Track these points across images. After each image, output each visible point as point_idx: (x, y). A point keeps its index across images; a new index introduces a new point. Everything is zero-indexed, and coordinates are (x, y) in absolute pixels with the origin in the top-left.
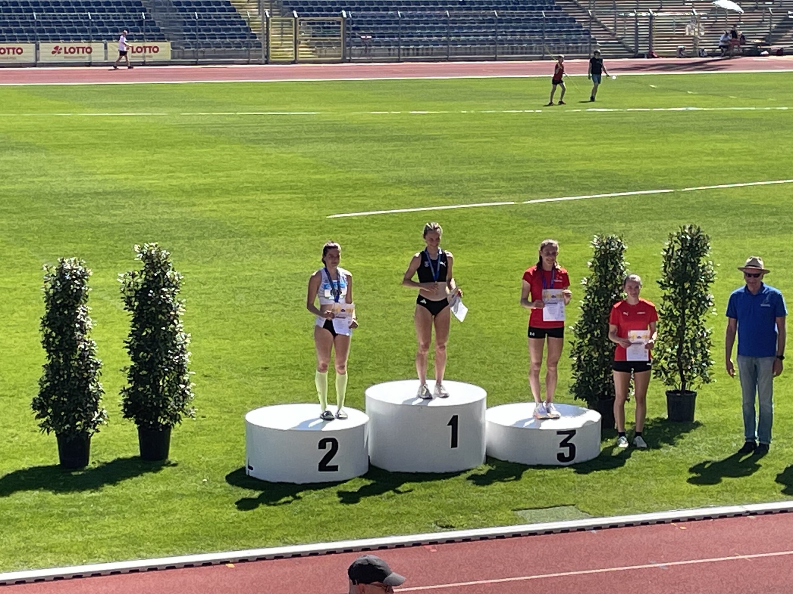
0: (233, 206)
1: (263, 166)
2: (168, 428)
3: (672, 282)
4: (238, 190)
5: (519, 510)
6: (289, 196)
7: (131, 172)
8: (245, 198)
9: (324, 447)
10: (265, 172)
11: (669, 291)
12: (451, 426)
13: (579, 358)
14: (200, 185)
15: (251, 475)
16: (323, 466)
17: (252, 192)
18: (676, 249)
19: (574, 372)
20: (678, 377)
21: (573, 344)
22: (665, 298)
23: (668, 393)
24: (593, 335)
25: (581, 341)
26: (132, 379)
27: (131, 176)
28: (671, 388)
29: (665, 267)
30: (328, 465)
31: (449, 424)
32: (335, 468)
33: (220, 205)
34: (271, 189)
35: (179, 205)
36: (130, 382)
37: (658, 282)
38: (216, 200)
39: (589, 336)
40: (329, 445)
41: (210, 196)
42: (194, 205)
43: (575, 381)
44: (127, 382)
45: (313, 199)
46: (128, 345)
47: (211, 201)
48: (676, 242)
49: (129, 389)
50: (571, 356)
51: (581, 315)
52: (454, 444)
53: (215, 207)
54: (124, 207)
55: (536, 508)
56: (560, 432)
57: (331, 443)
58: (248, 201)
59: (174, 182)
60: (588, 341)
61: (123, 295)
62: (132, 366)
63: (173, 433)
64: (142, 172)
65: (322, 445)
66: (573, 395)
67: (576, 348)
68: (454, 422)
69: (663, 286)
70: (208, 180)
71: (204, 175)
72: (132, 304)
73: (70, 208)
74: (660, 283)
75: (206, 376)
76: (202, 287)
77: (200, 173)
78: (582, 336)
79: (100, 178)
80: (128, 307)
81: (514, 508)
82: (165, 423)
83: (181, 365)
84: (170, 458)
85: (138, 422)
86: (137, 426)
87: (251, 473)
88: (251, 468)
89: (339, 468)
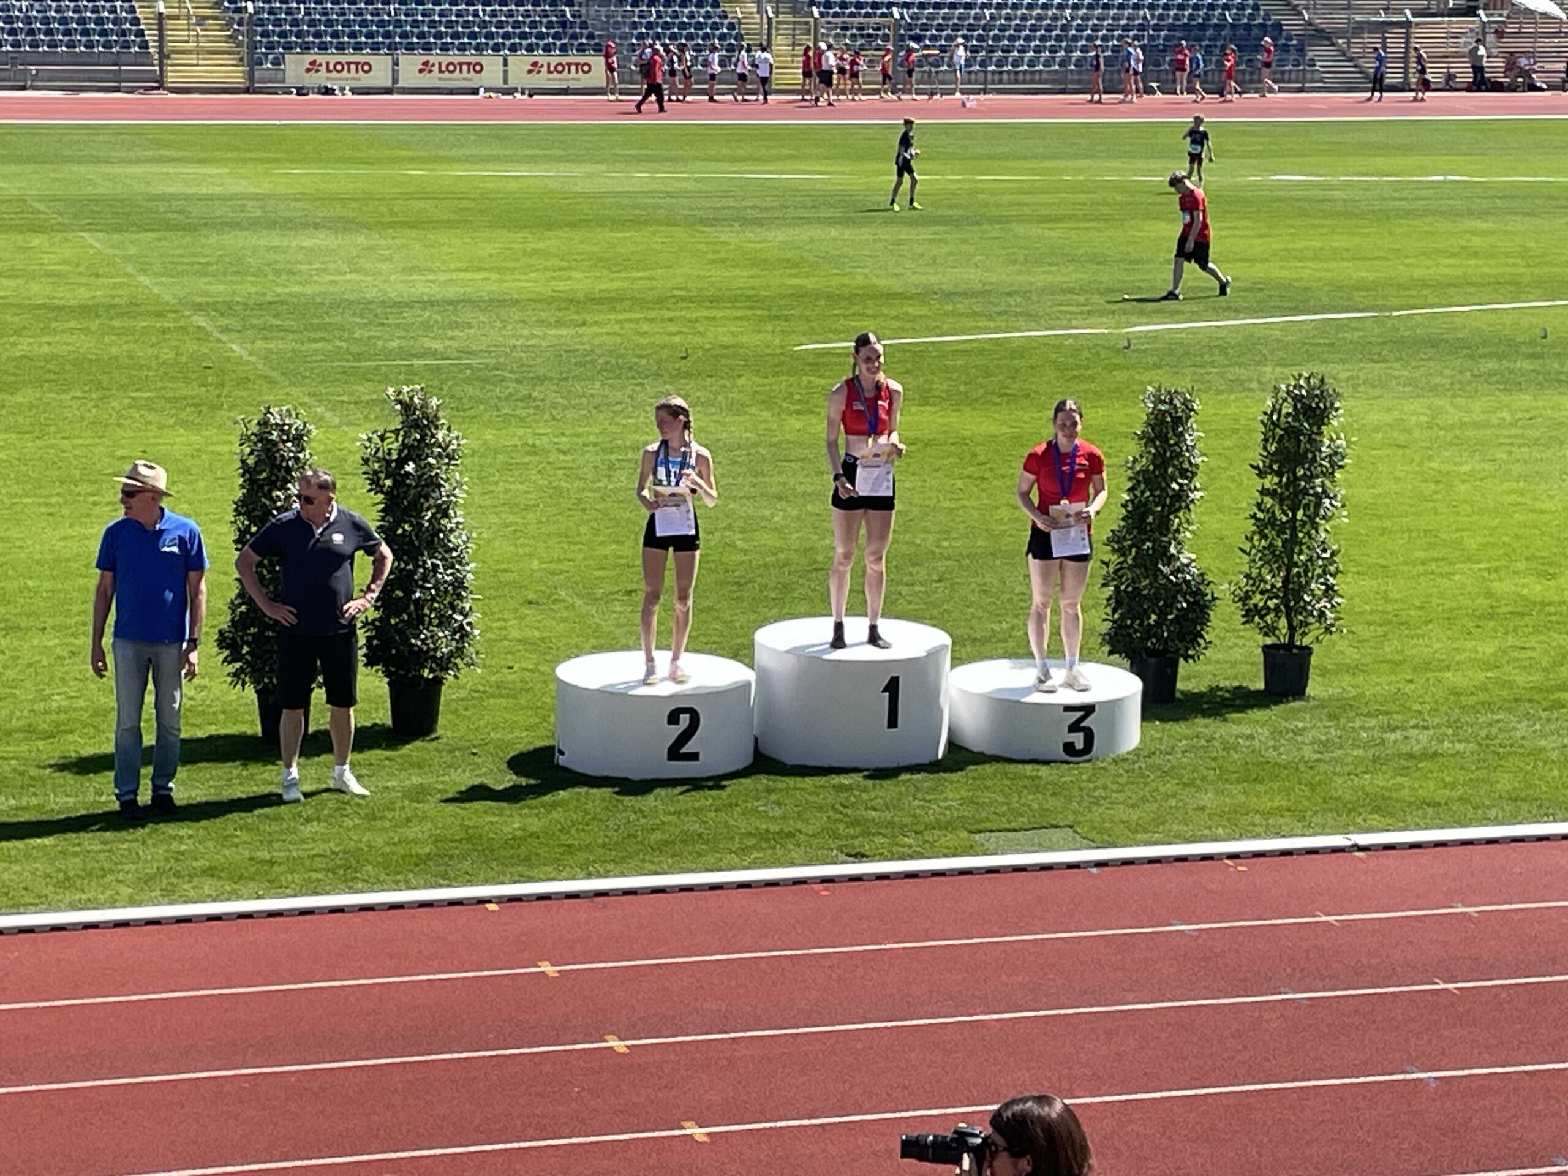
0: (645, 327)
1: (713, 262)
2: (438, 682)
3: (1275, 467)
4: (660, 302)
5: (980, 832)
6: (740, 313)
7: (493, 269)
8: (667, 314)
9: (677, 722)
10: (712, 273)
11: (1270, 482)
12: (887, 694)
13: (1117, 587)
14: (600, 291)
15: (561, 763)
16: (675, 752)
17: (683, 305)
18: (1284, 411)
19: (1109, 610)
20: (1283, 622)
21: (1107, 564)
22: (1263, 492)
23: (1266, 649)
24: (1139, 549)
25: (1122, 559)
27: (494, 276)
29: (1266, 440)
30: (683, 750)
31: (884, 691)
32: (694, 756)
33: (627, 325)
34: (715, 301)
35: (559, 323)
38: (620, 317)
39: (1134, 551)
40: (685, 719)
41: (613, 310)
42: (584, 324)
43: (1108, 625)
45: (777, 318)
47: (612, 317)
48: (1285, 400)
50: (1104, 585)
51: (1121, 516)
52: (893, 722)
53: (617, 328)
54: (470, 326)
55: (1008, 830)
56: (1068, 708)
57: (688, 716)
58: (671, 320)
59: (561, 286)
60: (1134, 559)
63: (447, 694)
64: (512, 270)
65: (673, 718)
66: (1107, 648)
67: (1111, 571)
68: (892, 687)
69: (1261, 474)
70: (618, 284)
71: (611, 276)
72: (382, 483)
73: (383, 324)
75: (530, 603)
76: (562, 457)
77: (606, 273)
78: (1122, 552)
79: (443, 277)
80: (374, 486)
81: (973, 828)
82: (431, 676)
83: (459, 584)
84: (440, 732)
85: (388, 674)
86: (387, 680)
87: (562, 760)
88: (562, 753)
89: (701, 756)
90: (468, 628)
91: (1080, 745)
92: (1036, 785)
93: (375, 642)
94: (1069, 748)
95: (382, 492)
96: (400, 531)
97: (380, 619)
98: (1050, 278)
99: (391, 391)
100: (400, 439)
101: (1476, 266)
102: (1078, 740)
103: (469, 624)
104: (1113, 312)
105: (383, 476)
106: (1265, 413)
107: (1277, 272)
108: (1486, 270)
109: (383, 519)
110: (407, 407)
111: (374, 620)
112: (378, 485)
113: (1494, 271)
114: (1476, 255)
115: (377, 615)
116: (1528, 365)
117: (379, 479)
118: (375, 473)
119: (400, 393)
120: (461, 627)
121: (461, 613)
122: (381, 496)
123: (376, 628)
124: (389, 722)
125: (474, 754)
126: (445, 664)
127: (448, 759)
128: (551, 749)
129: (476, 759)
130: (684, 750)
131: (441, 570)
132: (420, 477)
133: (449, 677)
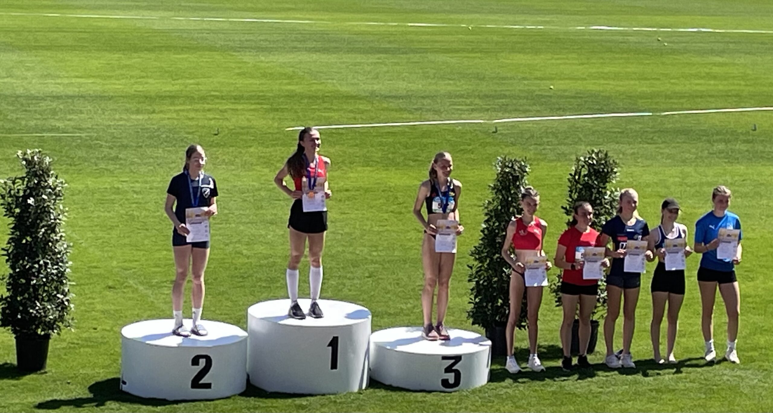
0: (192, 115)
1: (239, 74)
2: (47, 337)
4: (203, 99)
6: (253, 107)
7: (99, 76)
8: (207, 107)
9: (198, 364)
10: (237, 81)
12: (330, 348)
13: (477, 282)
15: (123, 390)
16: (196, 383)
17: (217, 101)
18: (582, 174)
19: (472, 297)
21: (471, 268)
24: (492, 259)
25: (480, 265)
26: (10, 287)
27: (98, 81)
29: (571, 191)
31: (329, 345)
32: (208, 386)
33: (181, 113)
34: (237, 99)
35: (138, 112)
36: (8, 290)
37: (562, 207)
38: (178, 108)
39: (488, 259)
40: (202, 362)
41: (173, 104)
42: (154, 112)
43: (472, 306)
44: (6, 290)
45: (277, 110)
46: (5, 253)
47: (172, 108)
48: (583, 166)
49: (8, 297)
50: (470, 281)
51: (480, 238)
52: (334, 365)
53: (174, 115)
54: (81, 112)
56: (445, 358)
57: (204, 360)
58: (209, 110)
59: (141, 88)
60: (488, 265)
62: (10, 274)
63: (52, 344)
64: (110, 77)
65: (195, 361)
66: (471, 320)
67: (474, 272)
68: (334, 343)
69: (568, 213)
70: (177, 87)
71: (173, 82)
72: (13, 211)
73: (26, 111)
74: (565, 209)
75: (110, 288)
76: (135, 196)
77: (170, 80)
78: (481, 260)
79: (66, 81)
80: (8, 213)
82: (43, 333)
83: (61, 275)
84: (47, 369)
85: (15, 332)
86: (14, 336)
87: (124, 388)
88: (124, 383)
89: (212, 386)
90: (66, 303)
91: (452, 381)
92: (422, 406)
93: (7, 311)
94: (445, 383)
95: (13, 216)
96: (24, 241)
97: (10, 297)
98: (449, 88)
99: (20, 152)
100: (25, 183)
101: (714, 85)
102: (451, 378)
103: (67, 300)
104: (488, 110)
105: (14, 206)
106: (571, 175)
107: (592, 86)
108: (721, 87)
109: (13, 233)
110: (30, 163)
111: (6, 298)
112: (11, 212)
113: (726, 88)
114: (715, 78)
115: (8, 294)
116: (744, 147)
117: (11, 208)
118: (9, 204)
119: (25, 154)
120: (63, 302)
121: (62, 294)
122: (13, 219)
123: (8, 302)
124: (15, 363)
125: (69, 383)
126: (51, 326)
127: (52, 386)
128: (118, 379)
129: (70, 386)
130: (202, 382)
131: (50, 266)
132: (37, 207)
133: (54, 334)
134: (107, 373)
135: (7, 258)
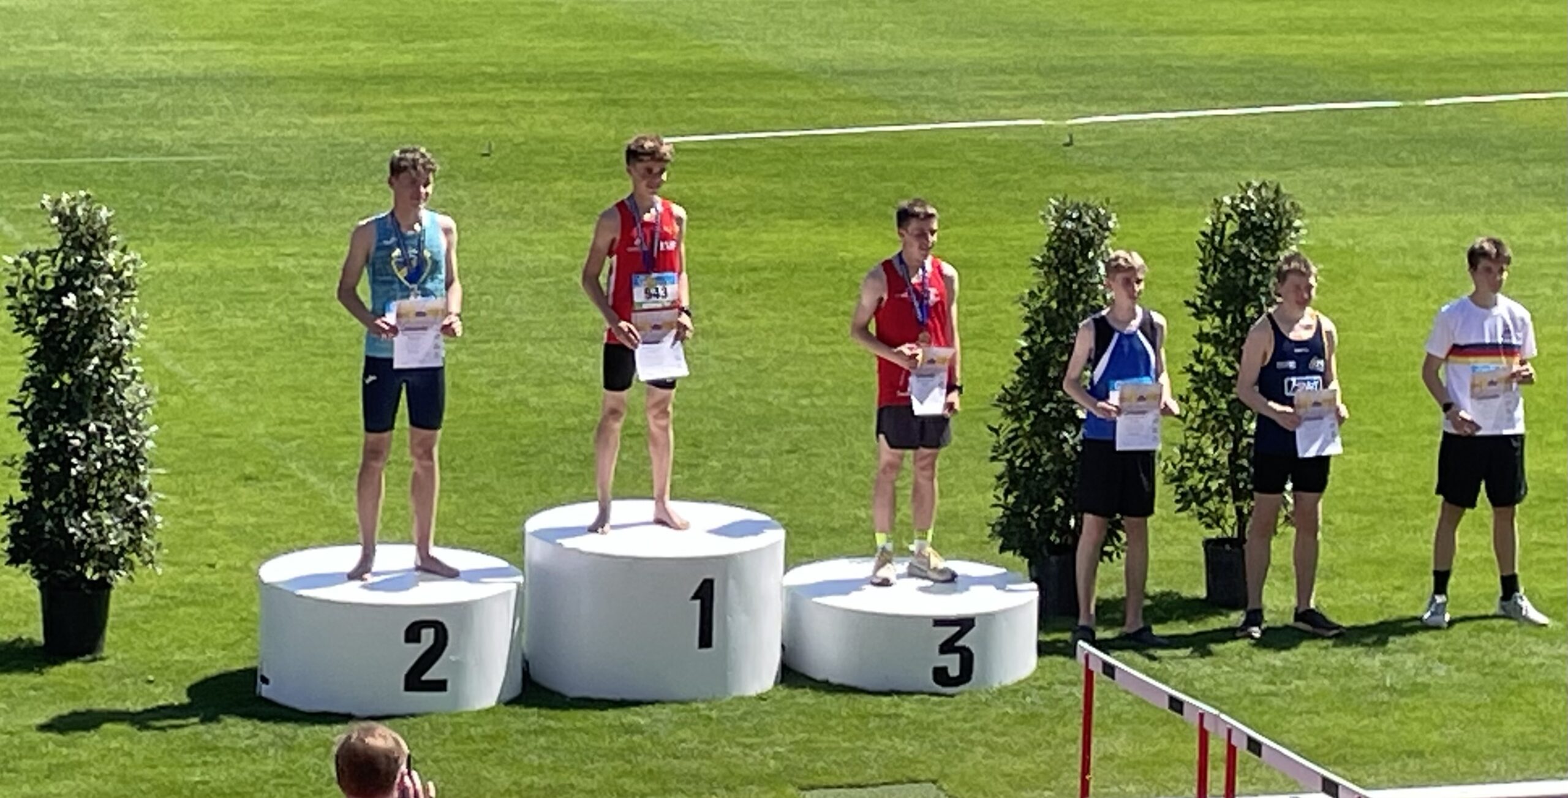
0: (439, 114)
1: (538, 29)
2: (103, 586)
3: (1218, 304)
4: (463, 81)
5: (812, 788)
6: (565, 97)
7: (248, 37)
8: (471, 97)
9: (418, 640)
10: (536, 43)
11: (1210, 324)
12: (698, 602)
13: (1010, 462)
14: (385, 66)
15: (264, 694)
16: (415, 681)
17: (491, 85)
18: (1228, 232)
19: (1000, 493)
20: (1230, 510)
21: (996, 431)
22: (1202, 337)
23: (1208, 543)
24: (1039, 413)
25: (1017, 425)
26: (28, 481)
27: (249, 46)
28: (1215, 533)
29: (1205, 269)
30: (424, 678)
31: (695, 597)
32: (440, 686)
33: (415, 111)
34: (535, 80)
35: (327, 109)
36: (25, 487)
37: (1187, 303)
38: (409, 101)
39: (1032, 413)
40: (428, 636)
41: (400, 91)
42: (359, 110)
43: (1000, 511)
44: (19, 487)
45: (614, 102)
46: (17, 409)
47: (396, 101)
48: (1229, 216)
49: (23, 502)
50: (993, 459)
51: (1015, 368)
52: (705, 641)
53: (402, 116)
54: (208, 112)
55: (851, 786)
56: (940, 622)
57: (432, 631)
58: (473, 105)
59: (333, 60)
60: (1032, 425)
61: (10, 302)
62: (28, 454)
63: (116, 600)
64: (271, 39)
65: (413, 634)
67: (1002, 441)
68: (705, 593)
69: (1199, 314)
70: (409, 59)
71: (402, 47)
72: (32, 321)
74: (1194, 305)
77: (395, 42)
78: (1016, 415)
79: (180, 47)
80: (22, 325)
81: (805, 783)
82: (96, 577)
83: (133, 457)
84: (107, 651)
85: (38, 575)
86: (36, 582)
87: (265, 690)
88: (265, 681)
89: (449, 685)
90: (144, 513)
91: (954, 671)
92: (891, 723)
93: (22, 532)
94: (941, 675)
95: (33, 333)
96: (56, 385)
97: (29, 502)
99: (46, 198)
100: (58, 262)
102: (953, 664)
103: (147, 508)
104: (1055, 98)
105: (34, 311)
106: (1203, 234)
109: (33, 368)
110: (67, 220)
111: (20, 505)
112: (28, 324)
115: (24, 495)
117: (29, 315)
118: (24, 307)
119: (58, 201)
120: (136, 511)
121: (137, 495)
122: (31, 337)
123: (23, 512)
124: (39, 638)
125: (150, 682)
126: (111, 560)
127: (115, 687)
128: (252, 672)
129: (151, 687)
130: (426, 677)
131: (109, 437)
132: (81, 312)
133: (119, 579)
134: (231, 659)
135: (21, 419)
